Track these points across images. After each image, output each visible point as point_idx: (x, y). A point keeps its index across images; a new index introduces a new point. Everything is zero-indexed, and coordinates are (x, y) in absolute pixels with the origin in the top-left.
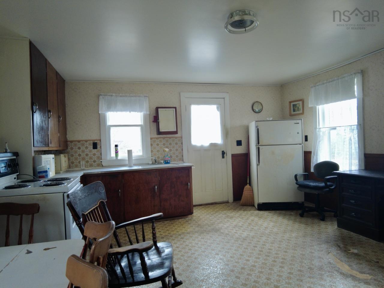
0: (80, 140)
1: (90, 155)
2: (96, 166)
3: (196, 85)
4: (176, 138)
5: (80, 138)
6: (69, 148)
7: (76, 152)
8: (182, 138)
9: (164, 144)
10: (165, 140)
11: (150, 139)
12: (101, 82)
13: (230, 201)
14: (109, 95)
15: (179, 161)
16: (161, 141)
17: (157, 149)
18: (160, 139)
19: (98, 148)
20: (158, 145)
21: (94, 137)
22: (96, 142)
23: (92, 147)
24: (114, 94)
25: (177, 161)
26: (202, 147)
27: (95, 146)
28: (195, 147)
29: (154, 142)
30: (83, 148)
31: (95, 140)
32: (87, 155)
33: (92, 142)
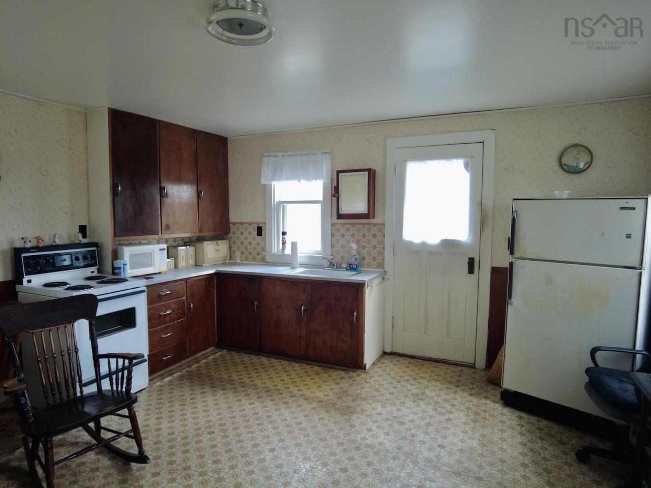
0: (244, 222)
1: (254, 243)
2: (259, 260)
3: (421, 120)
4: (375, 225)
5: (243, 220)
6: (231, 232)
7: (238, 238)
8: (384, 225)
9: (353, 236)
10: (354, 228)
11: (330, 225)
12: (268, 136)
13: (477, 366)
14: (274, 156)
15: (378, 268)
16: (348, 230)
17: (342, 243)
18: (346, 226)
19: (263, 235)
20: (343, 236)
21: (259, 219)
22: (261, 225)
23: (256, 232)
24: (279, 154)
25: (374, 268)
26: (424, 244)
27: (260, 231)
28: (409, 244)
29: (338, 230)
30: (246, 234)
31: (259, 223)
32: (250, 243)
33: (256, 226)
